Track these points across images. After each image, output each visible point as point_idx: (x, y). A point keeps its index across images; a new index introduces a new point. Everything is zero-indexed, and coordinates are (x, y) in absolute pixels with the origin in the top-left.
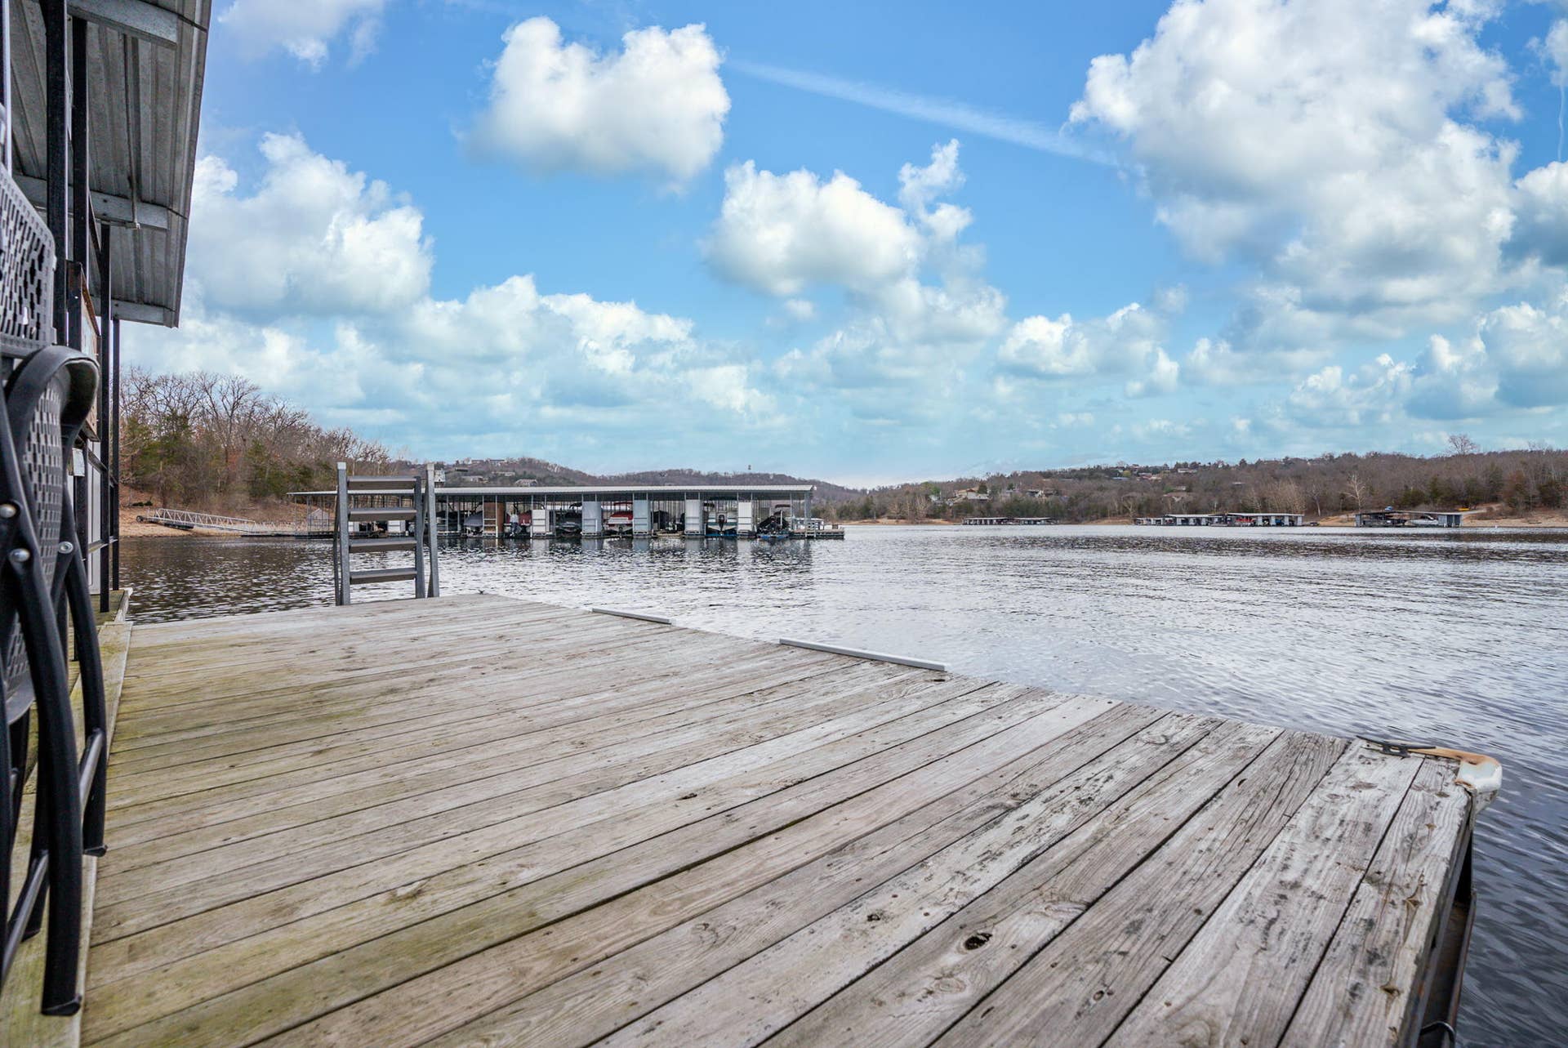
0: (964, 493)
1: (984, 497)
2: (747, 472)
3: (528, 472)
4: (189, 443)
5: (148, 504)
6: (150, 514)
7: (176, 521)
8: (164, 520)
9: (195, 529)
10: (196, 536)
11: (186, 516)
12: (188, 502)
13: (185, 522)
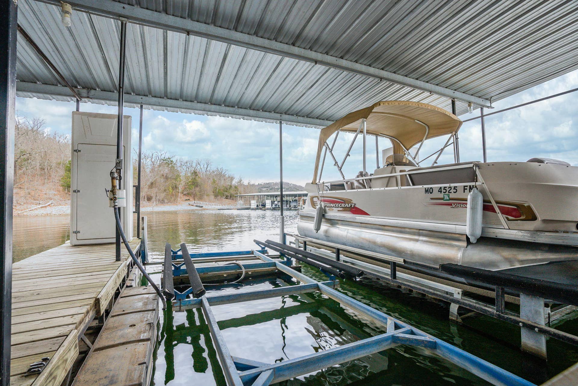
4: (199, 180)
5: (189, 200)
6: (191, 203)
7: (198, 205)
8: (195, 205)
9: (204, 207)
10: (205, 209)
11: (201, 203)
12: (201, 198)
13: (201, 205)
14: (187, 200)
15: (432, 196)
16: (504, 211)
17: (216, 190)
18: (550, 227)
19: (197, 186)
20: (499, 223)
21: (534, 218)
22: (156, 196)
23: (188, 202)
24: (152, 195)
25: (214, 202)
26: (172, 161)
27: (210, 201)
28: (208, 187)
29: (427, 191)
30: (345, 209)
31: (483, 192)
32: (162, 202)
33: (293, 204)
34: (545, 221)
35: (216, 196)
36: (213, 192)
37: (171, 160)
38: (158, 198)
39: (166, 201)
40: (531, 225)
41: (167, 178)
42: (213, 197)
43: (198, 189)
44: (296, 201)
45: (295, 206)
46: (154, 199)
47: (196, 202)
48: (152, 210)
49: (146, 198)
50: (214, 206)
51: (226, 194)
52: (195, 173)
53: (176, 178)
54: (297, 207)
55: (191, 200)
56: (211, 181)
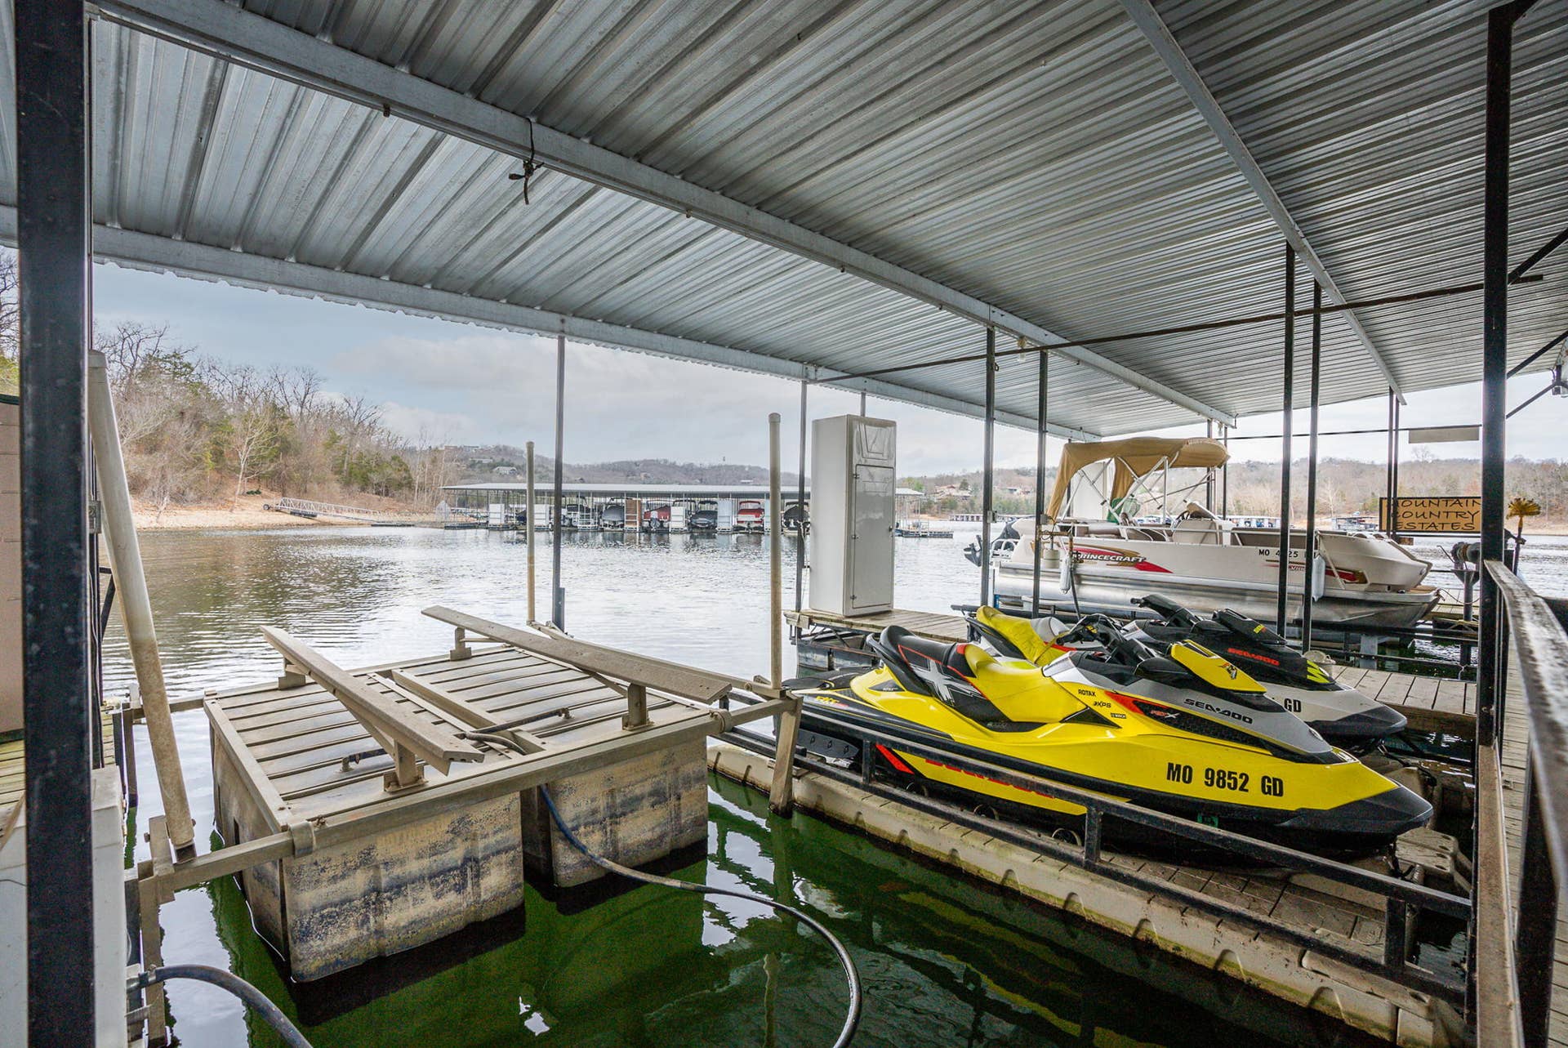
0: (947, 491)
1: (966, 493)
2: (724, 463)
3: (506, 459)
4: (290, 433)
5: (258, 492)
6: (272, 503)
7: (299, 510)
8: (289, 509)
9: (320, 517)
10: (326, 524)
11: (309, 505)
12: (303, 492)
13: (308, 511)
14: (252, 493)
15: (1268, 558)
16: (1342, 575)
17: (341, 466)
18: (1375, 588)
20: (1338, 584)
21: (1366, 582)
23: (259, 502)
25: (342, 500)
26: (186, 365)
27: (331, 499)
28: (318, 453)
29: (1261, 552)
30: (1123, 564)
31: (1325, 558)
32: (179, 498)
33: (609, 518)
34: (1372, 584)
35: (347, 484)
36: (335, 473)
37: (186, 360)
39: (191, 495)
40: (1364, 587)
42: (336, 487)
43: (292, 461)
44: (617, 508)
47: (287, 501)
48: (155, 524)
51: (375, 478)
52: (277, 412)
53: (221, 425)
54: (622, 526)
55: (264, 492)
56: (323, 437)
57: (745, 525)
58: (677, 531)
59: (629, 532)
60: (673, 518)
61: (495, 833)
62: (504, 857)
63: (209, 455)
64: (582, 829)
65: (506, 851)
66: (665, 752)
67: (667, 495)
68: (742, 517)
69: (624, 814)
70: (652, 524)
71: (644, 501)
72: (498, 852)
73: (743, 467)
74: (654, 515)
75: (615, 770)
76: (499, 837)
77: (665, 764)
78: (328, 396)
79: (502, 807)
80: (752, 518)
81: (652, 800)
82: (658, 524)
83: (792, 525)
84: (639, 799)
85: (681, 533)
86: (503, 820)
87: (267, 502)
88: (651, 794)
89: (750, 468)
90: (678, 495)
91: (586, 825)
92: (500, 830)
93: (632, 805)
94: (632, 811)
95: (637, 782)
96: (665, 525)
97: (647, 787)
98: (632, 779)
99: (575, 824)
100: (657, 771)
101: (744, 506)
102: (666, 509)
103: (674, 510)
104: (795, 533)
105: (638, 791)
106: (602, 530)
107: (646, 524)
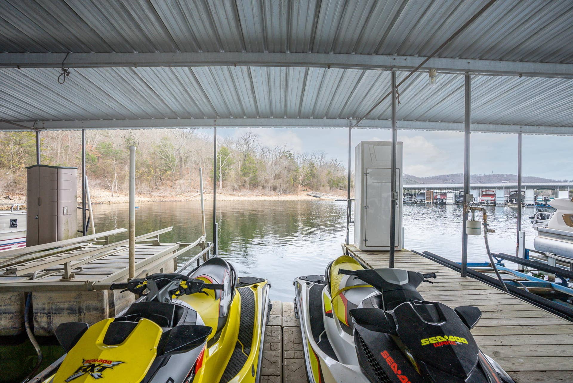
4: (315, 171)
5: (306, 190)
6: (309, 193)
7: (316, 195)
8: (313, 195)
9: (321, 198)
10: (322, 200)
11: (319, 194)
12: (318, 189)
13: (318, 196)
14: (305, 190)
17: (330, 181)
19: (314, 177)
22: (281, 186)
23: (306, 193)
24: (277, 185)
25: (329, 192)
26: (291, 154)
27: (326, 192)
28: (324, 178)
32: (285, 192)
33: (419, 198)
35: (331, 187)
36: (328, 183)
37: (290, 152)
38: (282, 188)
39: (288, 191)
41: (289, 170)
42: (328, 188)
43: (315, 180)
44: (423, 194)
45: (421, 200)
46: (278, 189)
47: (314, 192)
48: (278, 200)
49: (272, 188)
50: (331, 197)
51: (341, 184)
52: (312, 165)
53: (296, 170)
54: (424, 201)
55: (308, 190)
56: (326, 172)
57: (485, 202)
58: (449, 204)
59: (427, 204)
60: (448, 198)
61: (4, 306)
62: (7, 315)
63: (292, 179)
64: (39, 314)
65: (9, 313)
66: (77, 293)
67: (445, 188)
68: (483, 198)
69: (55, 313)
70: (438, 201)
71: (435, 191)
72: (5, 313)
73: (503, 175)
74: (439, 197)
75: (54, 295)
76: (6, 307)
77: (76, 298)
78: (328, 158)
79: (8, 297)
80: (489, 198)
81: (68, 311)
82: (441, 201)
83: (514, 202)
84: (63, 309)
85: (452, 205)
86: (8, 302)
87: (308, 193)
88: (68, 309)
89: (507, 175)
90: (450, 188)
91: (40, 313)
92: (7, 305)
93: (59, 311)
94: (59, 313)
95: (62, 302)
96: (444, 201)
97: (66, 305)
98: (60, 300)
99: (36, 311)
100: (72, 300)
101: (484, 193)
102: (445, 194)
103: (448, 195)
104: (516, 206)
105: (62, 306)
106: (416, 203)
107: (435, 201)
